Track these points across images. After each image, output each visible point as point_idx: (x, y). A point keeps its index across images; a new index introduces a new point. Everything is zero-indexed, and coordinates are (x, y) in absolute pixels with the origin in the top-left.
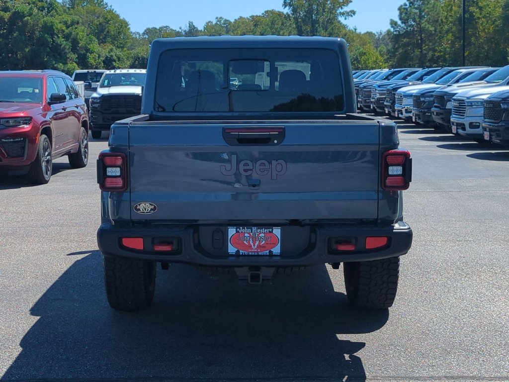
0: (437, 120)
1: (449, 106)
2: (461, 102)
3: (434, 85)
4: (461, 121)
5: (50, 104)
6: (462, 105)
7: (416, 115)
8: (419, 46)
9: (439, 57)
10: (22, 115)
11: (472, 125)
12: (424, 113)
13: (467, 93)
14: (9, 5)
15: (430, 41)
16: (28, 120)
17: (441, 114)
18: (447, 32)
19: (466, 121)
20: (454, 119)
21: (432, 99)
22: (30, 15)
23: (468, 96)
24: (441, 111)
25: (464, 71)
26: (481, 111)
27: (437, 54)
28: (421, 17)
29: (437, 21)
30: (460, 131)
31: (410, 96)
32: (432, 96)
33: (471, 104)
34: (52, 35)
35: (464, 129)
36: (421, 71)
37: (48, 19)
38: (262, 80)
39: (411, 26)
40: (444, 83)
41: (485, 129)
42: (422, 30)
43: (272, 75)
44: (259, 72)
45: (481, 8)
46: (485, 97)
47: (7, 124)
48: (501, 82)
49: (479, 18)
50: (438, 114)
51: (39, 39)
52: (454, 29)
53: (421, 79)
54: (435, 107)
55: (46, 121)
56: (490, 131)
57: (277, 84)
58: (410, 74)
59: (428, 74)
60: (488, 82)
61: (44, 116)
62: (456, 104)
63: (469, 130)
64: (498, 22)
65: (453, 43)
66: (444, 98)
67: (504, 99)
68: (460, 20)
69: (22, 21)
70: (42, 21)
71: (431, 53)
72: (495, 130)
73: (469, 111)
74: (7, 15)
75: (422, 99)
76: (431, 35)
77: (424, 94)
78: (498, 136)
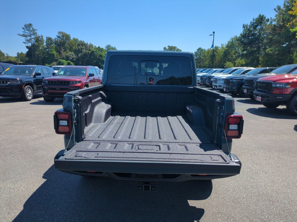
0: (208, 84)
1: (212, 80)
2: (216, 79)
3: (206, 74)
4: (216, 85)
5: (89, 77)
6: (216, 80)
7: (201, 82)
8: (200, 63)
9: (205, 66)
10: (78, 80)
11: (219, 86)
12: (203, 82)
13: (218, 76)
14: (91, 49)
15: (202, 61)
16: (80, 82)
17: (209, 82)
18: (208, 59)
19: (218, 85)
20: (213, 84)
21: (206, 78)
22: (96, 52)
23: (219, 77)
24: (209, 81)
25: (215, 70)
26: (223, 82)
27: (204, 65)
28: (200, 55)
29: (205, 56)
30: (216, 88)
31: (199, 76)
32: (206, 77)
33: (219, 80)
34: (102, 57)
35: (217, 87)
36: (202, 69)
37: (101, 53)
38: (156, 71)
39: (198, 57)
40: (209, 73)
41: (224, 87)
42: (201, 58)
43: (160, 68)
44: (155, 67)
45: (217, 53)
46: (224, 78)
47: (73, 83)
48: (228, 73)
49: (216, 55)
50: (208, 82)
51: (98, 58)
52: (210, 58)
53: (202, 72)
54: (207, 80)
55: (87, 82)
56: (226, 88)
57: (162, 72)
58: (198, 70)
59: (203, 70)
60: (224, 73)
61: (86, 80)
62: (215, 79)
63: (218, 88)
64: (222, 57)
65: (209, 62)
66: (210, 78)
67: (231, 79)
68: (211, 56)
69: (94, 53)
70: (99, 54)
71: (202, 65)
72: (228, 88)
73: (218, 82)
74: (90, 52)
75: (203, 78)
76: (203, 60)
77: (204, 76)
78: (228, 90)
